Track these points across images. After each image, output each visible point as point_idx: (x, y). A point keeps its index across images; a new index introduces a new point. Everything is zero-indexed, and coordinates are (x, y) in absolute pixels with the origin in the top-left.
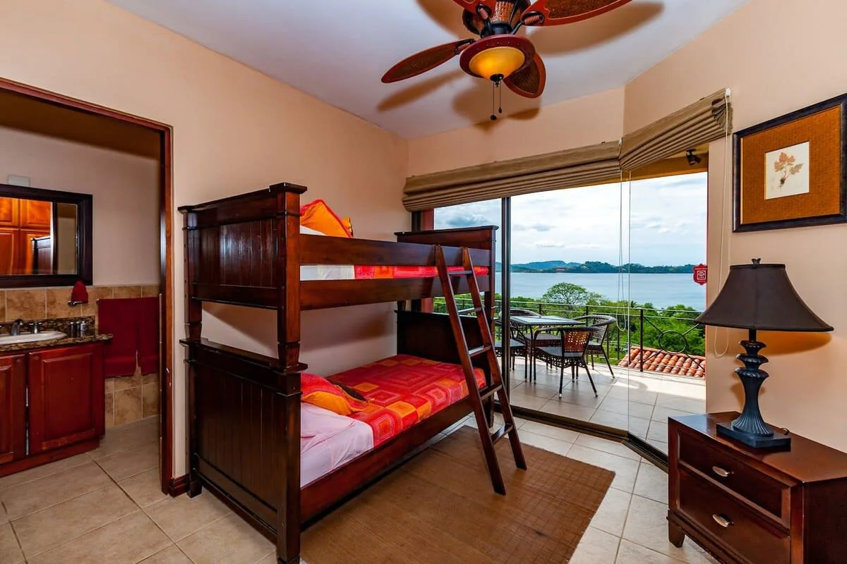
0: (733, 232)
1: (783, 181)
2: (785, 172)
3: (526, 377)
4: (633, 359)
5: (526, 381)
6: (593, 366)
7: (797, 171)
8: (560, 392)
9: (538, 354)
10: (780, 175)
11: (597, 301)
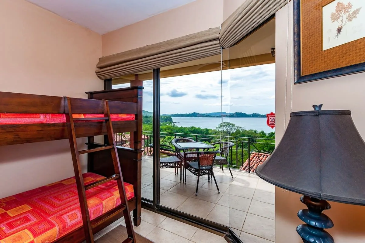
0: (295, 83)
1: (339, 30)
2: (342, 21)
3: (181, 180)
4: (251, 161)
5: (181, 182)
6: (223, 170)
7: (355, 17)
8: (197, 192)
9: (187, 166)
10: (337, 25)
11: (240, 130)
